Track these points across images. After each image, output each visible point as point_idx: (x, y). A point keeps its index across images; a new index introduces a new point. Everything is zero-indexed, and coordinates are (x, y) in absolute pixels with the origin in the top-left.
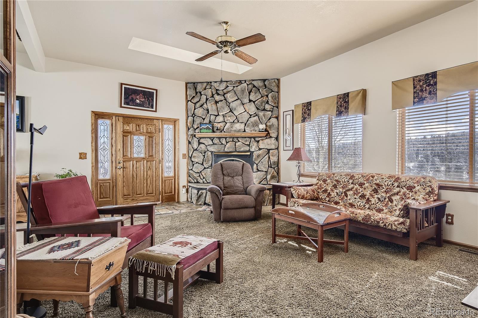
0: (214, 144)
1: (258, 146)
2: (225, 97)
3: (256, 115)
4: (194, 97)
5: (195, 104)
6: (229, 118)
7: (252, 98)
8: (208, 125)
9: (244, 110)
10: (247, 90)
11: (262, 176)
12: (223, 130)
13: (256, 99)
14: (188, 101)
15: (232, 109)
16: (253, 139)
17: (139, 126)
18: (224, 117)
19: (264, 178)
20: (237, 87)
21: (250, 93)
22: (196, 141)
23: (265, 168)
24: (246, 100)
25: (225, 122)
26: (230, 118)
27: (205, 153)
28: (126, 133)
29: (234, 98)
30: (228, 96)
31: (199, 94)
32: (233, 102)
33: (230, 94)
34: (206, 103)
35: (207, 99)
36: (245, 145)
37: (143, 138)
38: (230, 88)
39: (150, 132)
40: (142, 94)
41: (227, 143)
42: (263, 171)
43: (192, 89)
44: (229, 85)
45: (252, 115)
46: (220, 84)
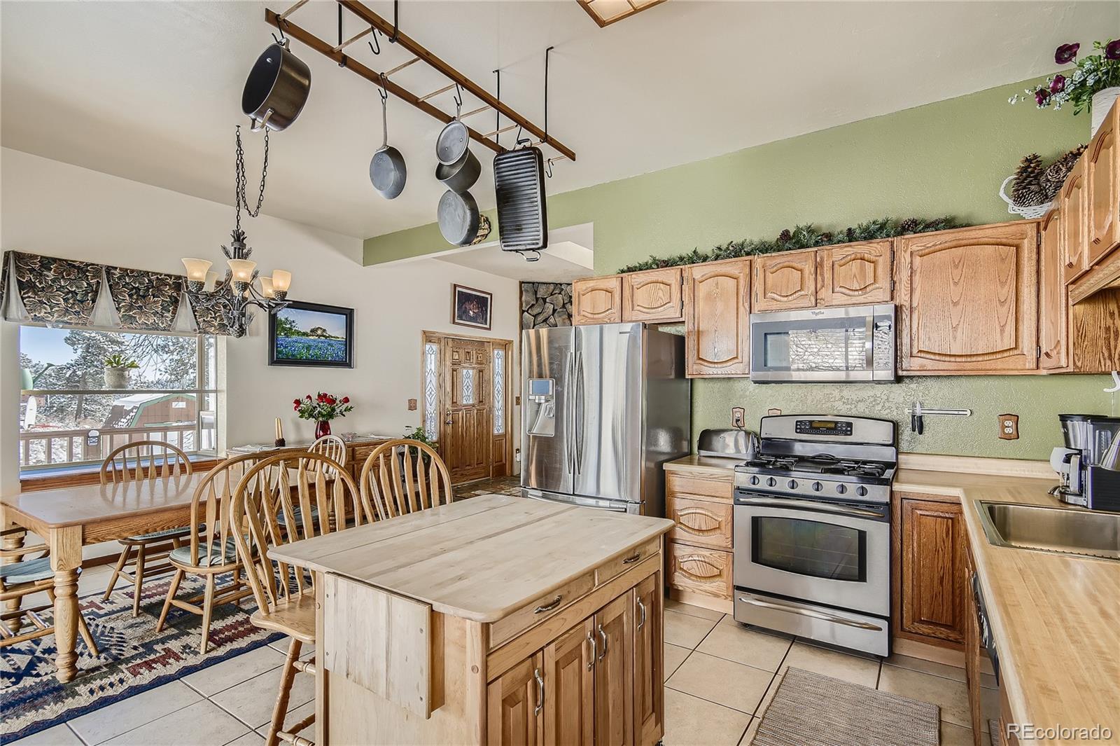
4: (533, 305)
5: (535, 316)
14: (523, 311)
17: (469, 353)
28: (456, 366)
31: (541, 301)
34: (553, 316)
35: (554, 311)
37: (472, 372)
39: (480, 362)
40: (475, 301)
43: (531, 294)
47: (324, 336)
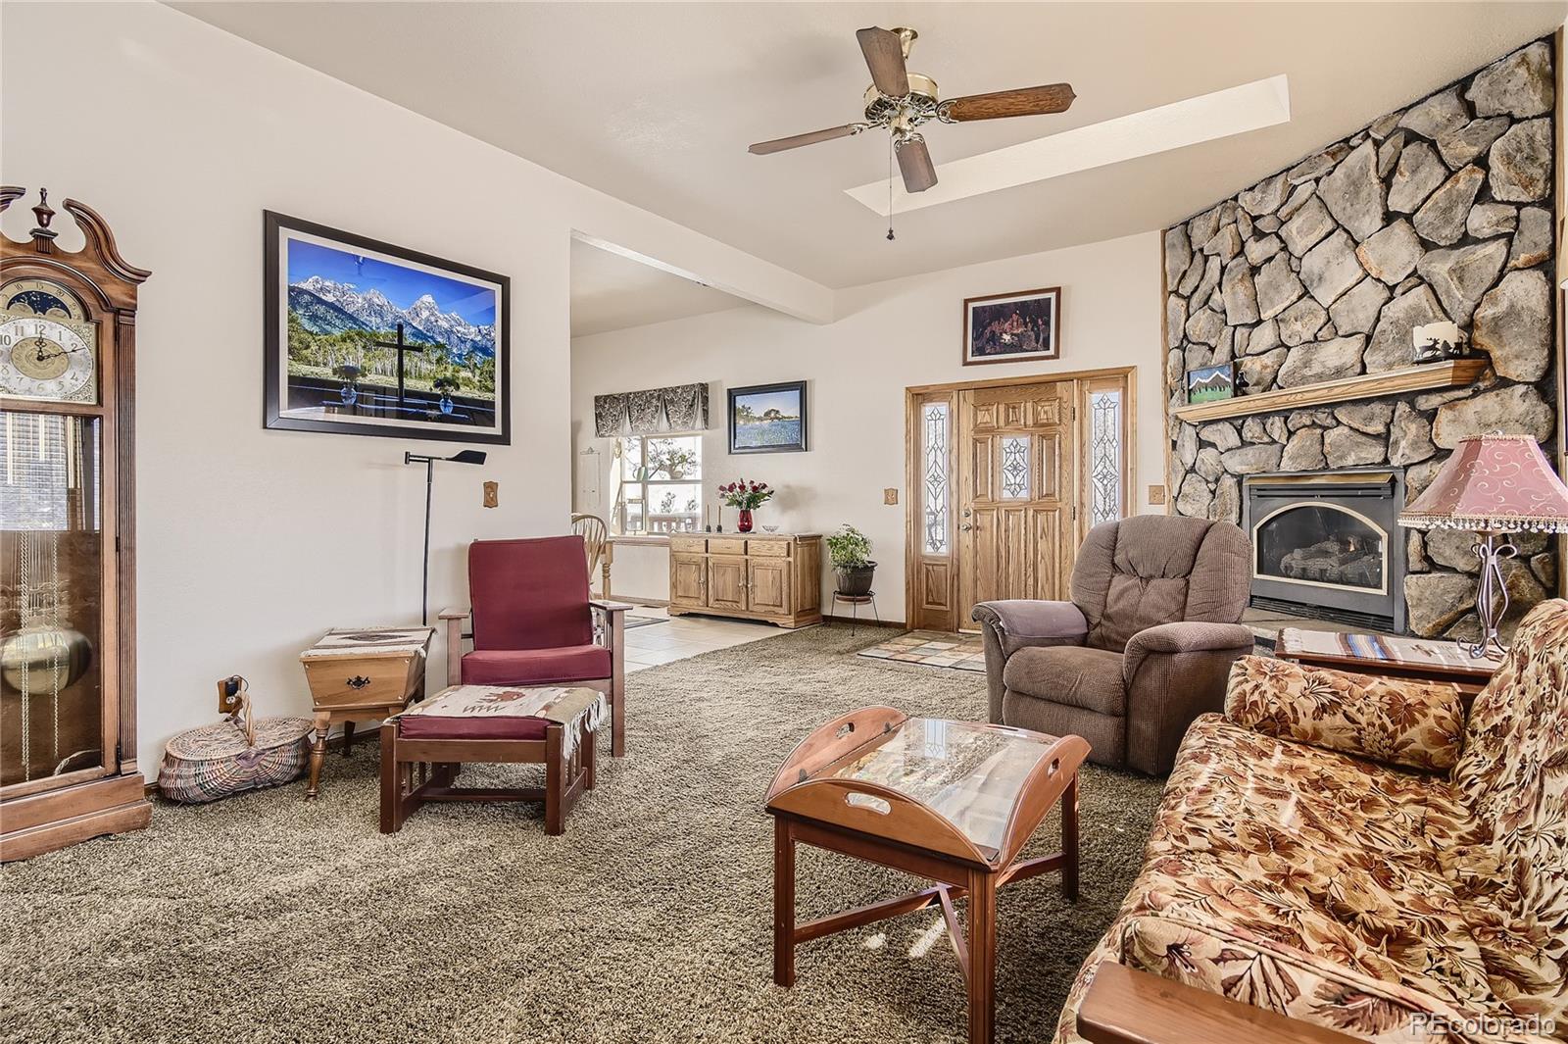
0: (1244, 444)
1: (1431, 440)
2: (1282, 241)
3: (1417, 278)
4: (1185, 274)
5: (1189, 298)
6: (1298, 326)
7: (1399, 202)
8: (1217, 372)
9: (1360, 273)
10: (1372, 172)
11: (1449, 598)
12: (1274, 380)
13: (1418, 201)
14: (1170, 294)
15: (1307, 284)
16: (1403, 407)
17: (1014, 408)
18: (1281, 325)
19: (1464, 606)
20: (1330, 173)
21: (1387, 182)
22: (1190, 437)
23: (1466, 553)
24: (1368, 223)
25: (1283, 345)
26: (1299, 323)
27: (1217, 480)
28: (983, 435)
29: (1317, 233)
30: (1291, 230)
31: (1198, 257)
32: (1310, 250)
33: (1301, 220)
34: (1220, 285)
35: (1223, 271)
36: (1364, 439)
37: (1024, 441)
38: (1304, 191)
39: (1045, 421)
40: (1017, 314)
41: (1291, 434)
42: (1454, 570)
43: (1180, 248)
44: (1296, 182)
45: (1396, 286)
46: (1263, 192)
47: (777, 418)
